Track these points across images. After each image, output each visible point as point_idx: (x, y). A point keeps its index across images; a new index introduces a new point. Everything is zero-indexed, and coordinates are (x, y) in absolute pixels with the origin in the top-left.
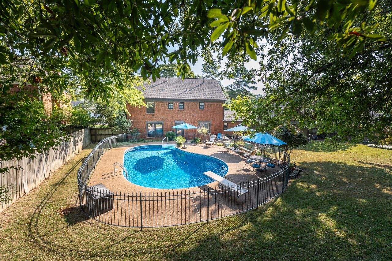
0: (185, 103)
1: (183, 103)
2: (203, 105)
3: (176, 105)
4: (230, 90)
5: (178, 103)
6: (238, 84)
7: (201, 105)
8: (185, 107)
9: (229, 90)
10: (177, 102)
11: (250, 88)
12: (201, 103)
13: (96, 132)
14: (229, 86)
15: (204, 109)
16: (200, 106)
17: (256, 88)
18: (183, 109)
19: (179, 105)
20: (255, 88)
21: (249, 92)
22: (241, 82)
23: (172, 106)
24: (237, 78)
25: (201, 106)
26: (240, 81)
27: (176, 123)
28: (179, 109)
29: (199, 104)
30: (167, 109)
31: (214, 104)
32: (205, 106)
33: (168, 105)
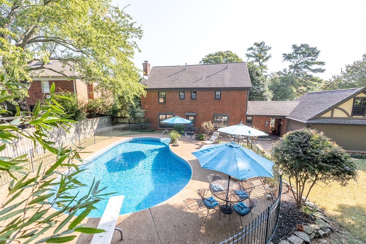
0: (197, 92)
1: (195, 92)
2: (220, 94)
3: (188, 95)
4: (284, 75)
5: (190, 93)
6: (296, 67)
7: (217, 94)
8: (197, 96)
9: (282, 75)
10: (188, 92)
11: (314, 71)
12: (217, 92)
13: (117, 120)
14: (282, 71)
15: (220, 99)
16: (215, 95)
17: (324, 70)
18: (196, 99)
19: (191, 95)
20: (322, 71)
21: (311, 76)
22: (300, 64)
23: (183, 96)
24: (295, 60)
25: (217, 96)
26: (298, 63)
27: (187, 115)
28: (191, 99)
29: (214, 93)
30: (178, 99)
31: (234, 93)
32: (222, 96)
33: (180, 95)
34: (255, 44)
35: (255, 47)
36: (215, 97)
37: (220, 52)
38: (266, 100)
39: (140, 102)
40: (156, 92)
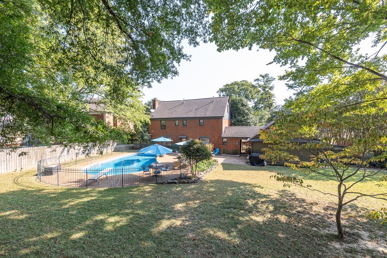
1: (186, 121)
2: (203, 122)
3: (181, 122)
7: (201, 122)
8: (187, 123)
10: (181, 120)
12: (201, 120)
15: (203, 125)
16: (200, 122)
18: (186, 125)
19: (183, 123)
23: (178, 124)
27: (180, 138)
28: (183, 125)
29: (199, 121)
30: (174, 126)
31: (213, 121)
32: (204, 123)
33: (175, 123)
34: (261, 76)
35: (261, 78)
36: (200, 124)
37: (236, 82)
38: (250, 125)
39: (148, 128)
40: (159, 121)
